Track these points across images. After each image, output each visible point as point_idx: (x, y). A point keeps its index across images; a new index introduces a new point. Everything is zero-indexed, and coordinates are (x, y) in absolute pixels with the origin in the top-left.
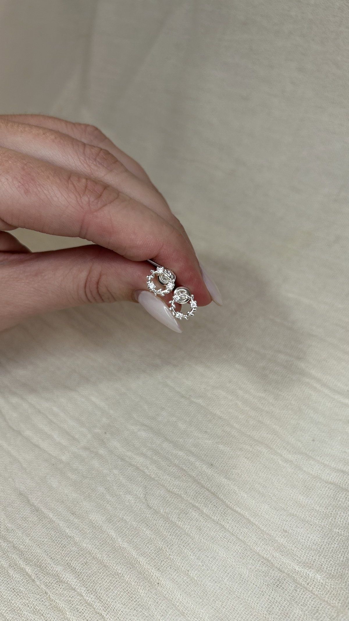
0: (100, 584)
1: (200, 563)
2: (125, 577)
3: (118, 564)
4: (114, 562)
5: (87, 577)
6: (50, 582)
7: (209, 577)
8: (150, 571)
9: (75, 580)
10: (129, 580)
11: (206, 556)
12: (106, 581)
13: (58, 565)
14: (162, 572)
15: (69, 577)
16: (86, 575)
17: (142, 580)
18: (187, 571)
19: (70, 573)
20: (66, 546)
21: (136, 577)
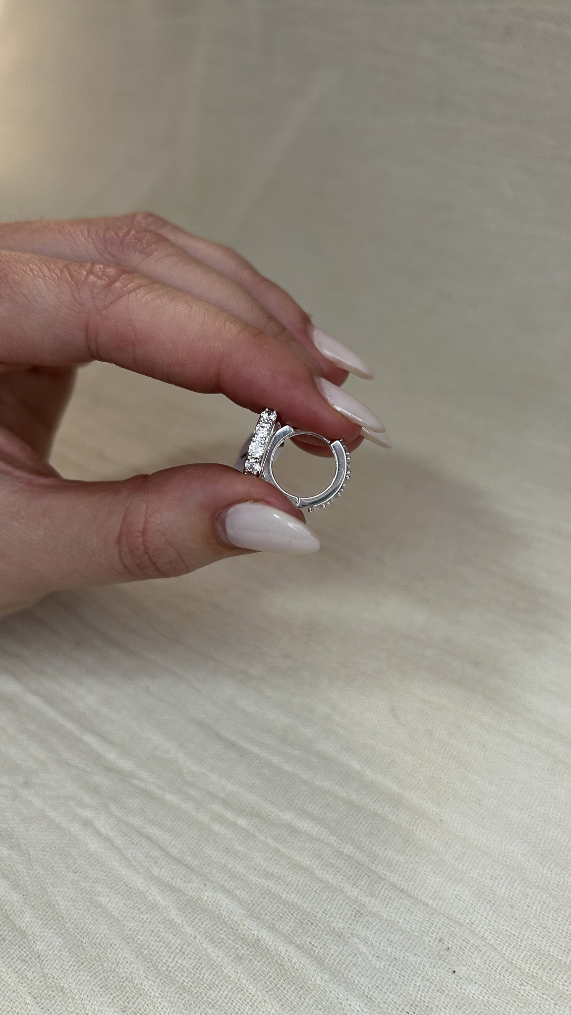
0: (355, 829)
1: (494, 789)
2: (390, 817)
3: (375, 801)
4: (369, 800)
5: (334, 822)
6: (279, 834)
7: (511, 804)
8: (423, 806)
9: (317, 829)
10: (397, 821)
11: (501, 778)
12: (365, 825)
13: (285, 811)
14: (443, 805)
15: (306, 825)
16: (332, 820)
17: (417, 817)
18: (477, 801)
19: (308, 819)
20: (291, 786)
21: (408, 814)
